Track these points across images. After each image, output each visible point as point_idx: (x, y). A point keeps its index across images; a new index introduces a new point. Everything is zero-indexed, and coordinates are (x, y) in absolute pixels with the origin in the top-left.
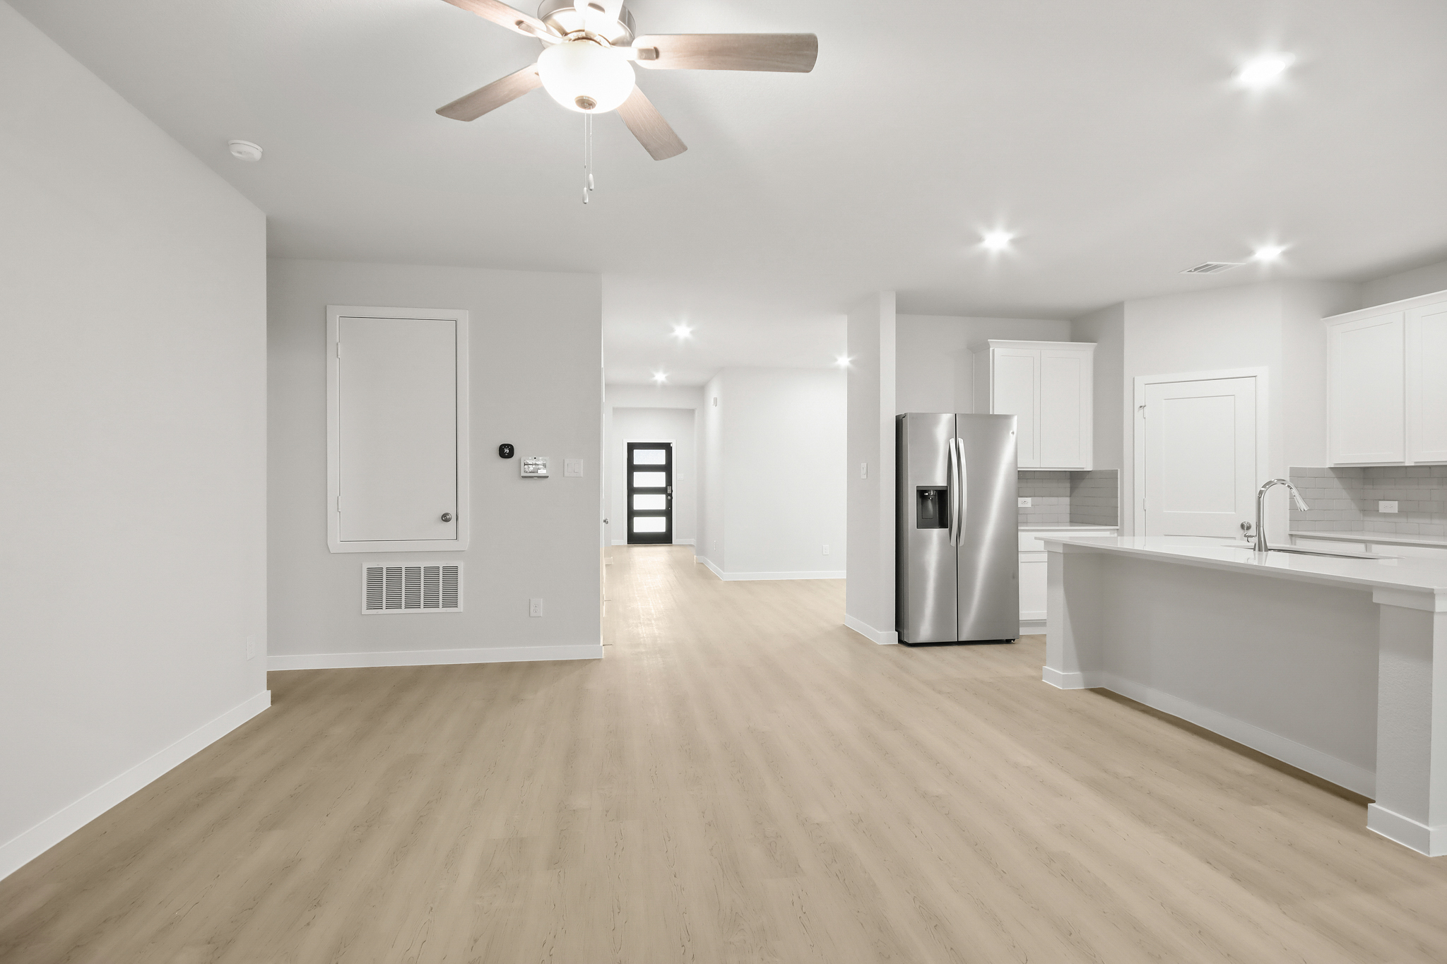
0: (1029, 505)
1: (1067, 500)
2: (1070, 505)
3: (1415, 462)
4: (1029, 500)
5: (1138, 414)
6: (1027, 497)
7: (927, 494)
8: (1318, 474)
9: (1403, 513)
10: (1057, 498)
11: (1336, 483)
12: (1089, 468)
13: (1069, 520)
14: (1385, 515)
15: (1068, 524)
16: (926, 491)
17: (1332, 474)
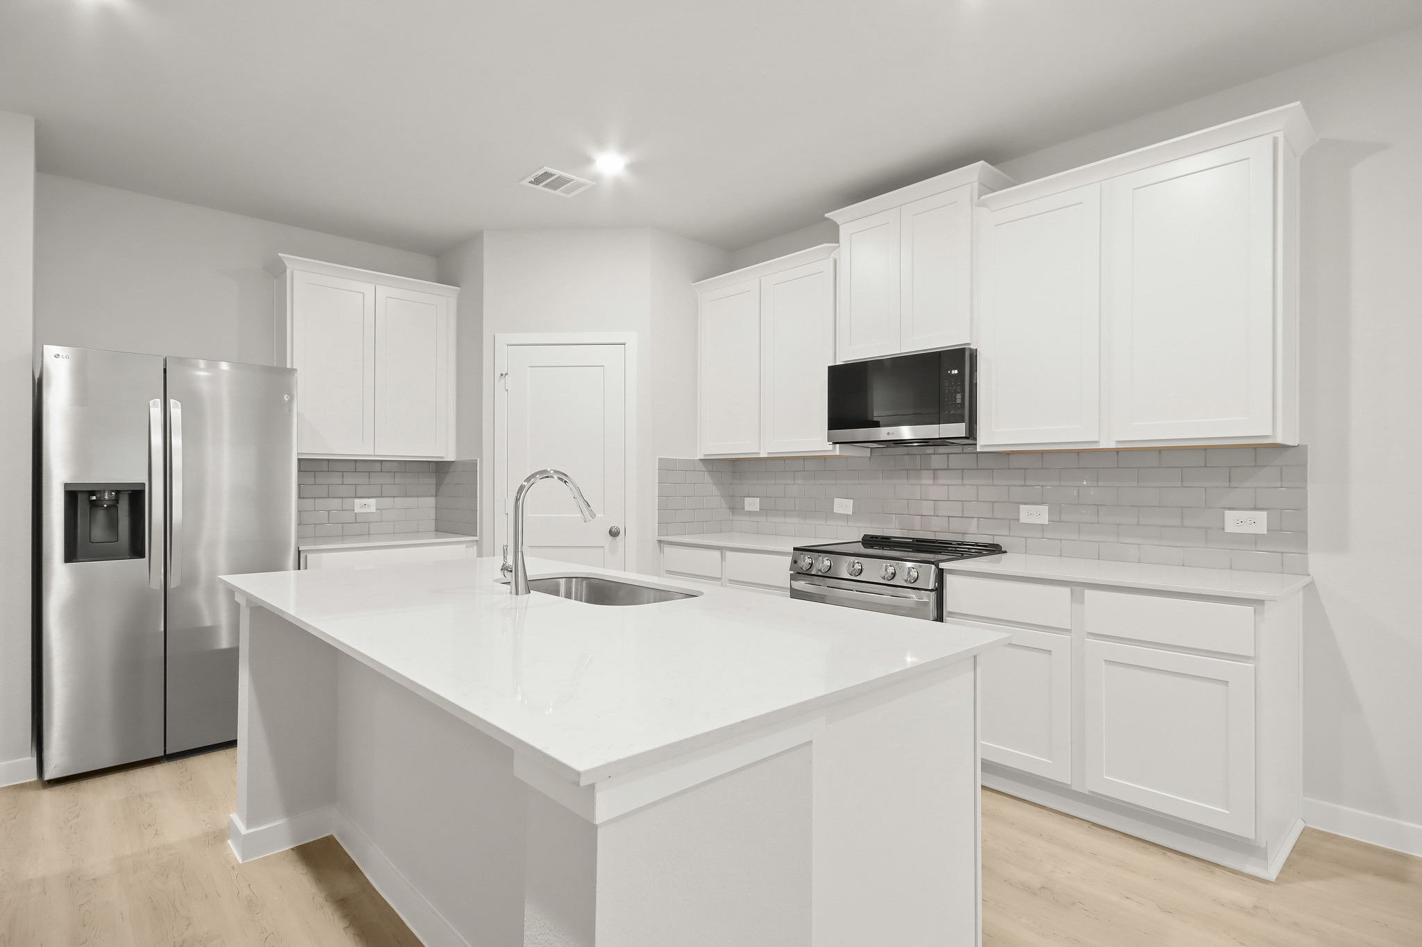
0: (373, 509)
1: (431, 501)
2: (436, 508)
3: (769, 453)
4: (372, 502)
5: (499, 385)
6: (369, 498)
7: (94, 498)
8: (686, 467)
9: (765, 511)
10: (416, 499)
11: (707, 478)
12: (451, 458)
13: (434, 528)
14: (750, 513)
15: (434, 533)
16: (92, 493)
17: (701, 467)
